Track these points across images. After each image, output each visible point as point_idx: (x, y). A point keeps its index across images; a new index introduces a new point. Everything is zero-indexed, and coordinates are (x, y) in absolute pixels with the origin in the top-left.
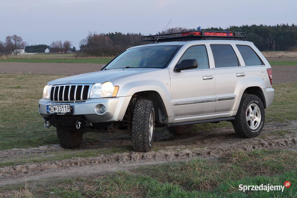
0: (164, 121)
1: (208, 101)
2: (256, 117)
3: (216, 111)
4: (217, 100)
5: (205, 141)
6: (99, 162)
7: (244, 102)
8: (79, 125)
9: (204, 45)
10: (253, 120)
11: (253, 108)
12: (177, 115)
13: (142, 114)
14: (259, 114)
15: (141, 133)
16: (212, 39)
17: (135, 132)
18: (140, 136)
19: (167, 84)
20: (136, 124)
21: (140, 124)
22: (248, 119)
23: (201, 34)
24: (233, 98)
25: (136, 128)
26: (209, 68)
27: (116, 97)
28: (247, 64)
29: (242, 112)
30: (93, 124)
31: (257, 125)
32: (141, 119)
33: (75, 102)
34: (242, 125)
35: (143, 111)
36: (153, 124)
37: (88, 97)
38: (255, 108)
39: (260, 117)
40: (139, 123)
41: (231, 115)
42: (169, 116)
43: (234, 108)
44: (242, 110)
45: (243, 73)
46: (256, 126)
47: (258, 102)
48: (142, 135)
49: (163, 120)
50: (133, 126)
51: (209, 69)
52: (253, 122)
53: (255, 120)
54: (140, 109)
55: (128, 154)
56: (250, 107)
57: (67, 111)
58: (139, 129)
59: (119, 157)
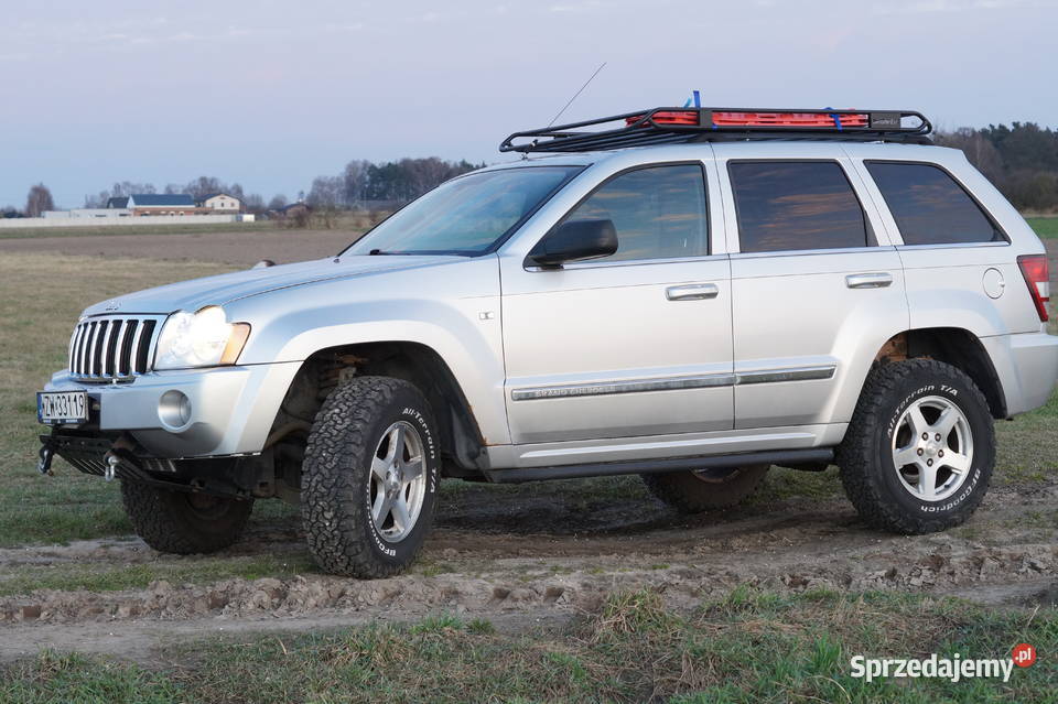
0: (477, 460)
1: (688, 385)
2: (947, 451)
3: (734, 425)
4: (739, 381)
5: (736, 542)
6: (134, 613)
7: (884, 391)
8: (112, 467)
9: (699, 164)
10: (930, 463)
11: (932, 415)
12: (532, 438)
13: (339, 431)
14: (963, 438)
15: (330, 507)
16: (752, 140)
17: (308, 502)
18: (329, 515)
19: (483, 316)
20: (313, 471)
21: (324, 471)
22: (900, 458)
23: (697, 121)
24: (828, 374)
25: (313, 484)
26: (709, 252)
27: (234, 365)
28: (911, 237)
29: (868, 430)
30: (177, 463)
31: (953, 482)
32: (330, 450)
33: (114, 381)
34: (871, 483)
35: (343, 419)
36: (424, 468)
37: (149, 366)
38: (943, 414)
39: (970, 452)
40: (321, 467)
41: (817, 442)
42: (488, 442)
43: (829, 413)
44: (872, 420)
45: (886, 274)
46: (947, 487)
47: (955, 392)
48: (331, 513)
49: (473, 457)
50: (304, 478)
51: (709, 257)
52: (930, 474)
53: (939, 463)
54: (337, 411)
55: (276, 583)
56: (914, 412)
57: (79, 417)
58: (323, 490)
59: (233, 595)
